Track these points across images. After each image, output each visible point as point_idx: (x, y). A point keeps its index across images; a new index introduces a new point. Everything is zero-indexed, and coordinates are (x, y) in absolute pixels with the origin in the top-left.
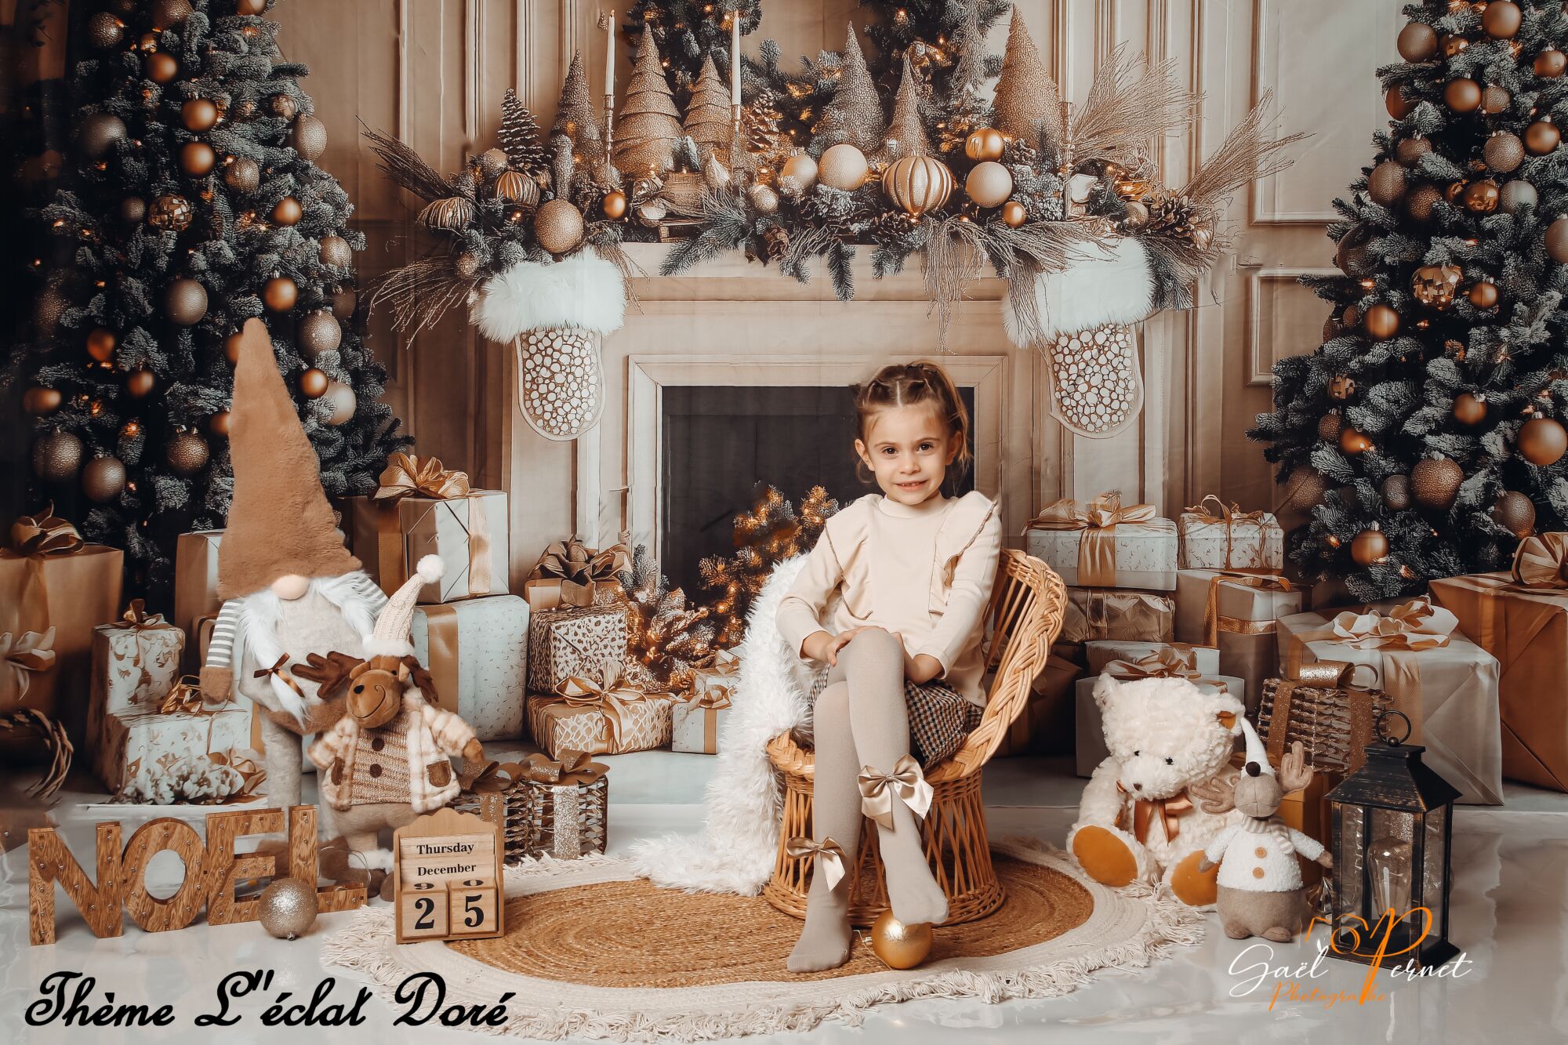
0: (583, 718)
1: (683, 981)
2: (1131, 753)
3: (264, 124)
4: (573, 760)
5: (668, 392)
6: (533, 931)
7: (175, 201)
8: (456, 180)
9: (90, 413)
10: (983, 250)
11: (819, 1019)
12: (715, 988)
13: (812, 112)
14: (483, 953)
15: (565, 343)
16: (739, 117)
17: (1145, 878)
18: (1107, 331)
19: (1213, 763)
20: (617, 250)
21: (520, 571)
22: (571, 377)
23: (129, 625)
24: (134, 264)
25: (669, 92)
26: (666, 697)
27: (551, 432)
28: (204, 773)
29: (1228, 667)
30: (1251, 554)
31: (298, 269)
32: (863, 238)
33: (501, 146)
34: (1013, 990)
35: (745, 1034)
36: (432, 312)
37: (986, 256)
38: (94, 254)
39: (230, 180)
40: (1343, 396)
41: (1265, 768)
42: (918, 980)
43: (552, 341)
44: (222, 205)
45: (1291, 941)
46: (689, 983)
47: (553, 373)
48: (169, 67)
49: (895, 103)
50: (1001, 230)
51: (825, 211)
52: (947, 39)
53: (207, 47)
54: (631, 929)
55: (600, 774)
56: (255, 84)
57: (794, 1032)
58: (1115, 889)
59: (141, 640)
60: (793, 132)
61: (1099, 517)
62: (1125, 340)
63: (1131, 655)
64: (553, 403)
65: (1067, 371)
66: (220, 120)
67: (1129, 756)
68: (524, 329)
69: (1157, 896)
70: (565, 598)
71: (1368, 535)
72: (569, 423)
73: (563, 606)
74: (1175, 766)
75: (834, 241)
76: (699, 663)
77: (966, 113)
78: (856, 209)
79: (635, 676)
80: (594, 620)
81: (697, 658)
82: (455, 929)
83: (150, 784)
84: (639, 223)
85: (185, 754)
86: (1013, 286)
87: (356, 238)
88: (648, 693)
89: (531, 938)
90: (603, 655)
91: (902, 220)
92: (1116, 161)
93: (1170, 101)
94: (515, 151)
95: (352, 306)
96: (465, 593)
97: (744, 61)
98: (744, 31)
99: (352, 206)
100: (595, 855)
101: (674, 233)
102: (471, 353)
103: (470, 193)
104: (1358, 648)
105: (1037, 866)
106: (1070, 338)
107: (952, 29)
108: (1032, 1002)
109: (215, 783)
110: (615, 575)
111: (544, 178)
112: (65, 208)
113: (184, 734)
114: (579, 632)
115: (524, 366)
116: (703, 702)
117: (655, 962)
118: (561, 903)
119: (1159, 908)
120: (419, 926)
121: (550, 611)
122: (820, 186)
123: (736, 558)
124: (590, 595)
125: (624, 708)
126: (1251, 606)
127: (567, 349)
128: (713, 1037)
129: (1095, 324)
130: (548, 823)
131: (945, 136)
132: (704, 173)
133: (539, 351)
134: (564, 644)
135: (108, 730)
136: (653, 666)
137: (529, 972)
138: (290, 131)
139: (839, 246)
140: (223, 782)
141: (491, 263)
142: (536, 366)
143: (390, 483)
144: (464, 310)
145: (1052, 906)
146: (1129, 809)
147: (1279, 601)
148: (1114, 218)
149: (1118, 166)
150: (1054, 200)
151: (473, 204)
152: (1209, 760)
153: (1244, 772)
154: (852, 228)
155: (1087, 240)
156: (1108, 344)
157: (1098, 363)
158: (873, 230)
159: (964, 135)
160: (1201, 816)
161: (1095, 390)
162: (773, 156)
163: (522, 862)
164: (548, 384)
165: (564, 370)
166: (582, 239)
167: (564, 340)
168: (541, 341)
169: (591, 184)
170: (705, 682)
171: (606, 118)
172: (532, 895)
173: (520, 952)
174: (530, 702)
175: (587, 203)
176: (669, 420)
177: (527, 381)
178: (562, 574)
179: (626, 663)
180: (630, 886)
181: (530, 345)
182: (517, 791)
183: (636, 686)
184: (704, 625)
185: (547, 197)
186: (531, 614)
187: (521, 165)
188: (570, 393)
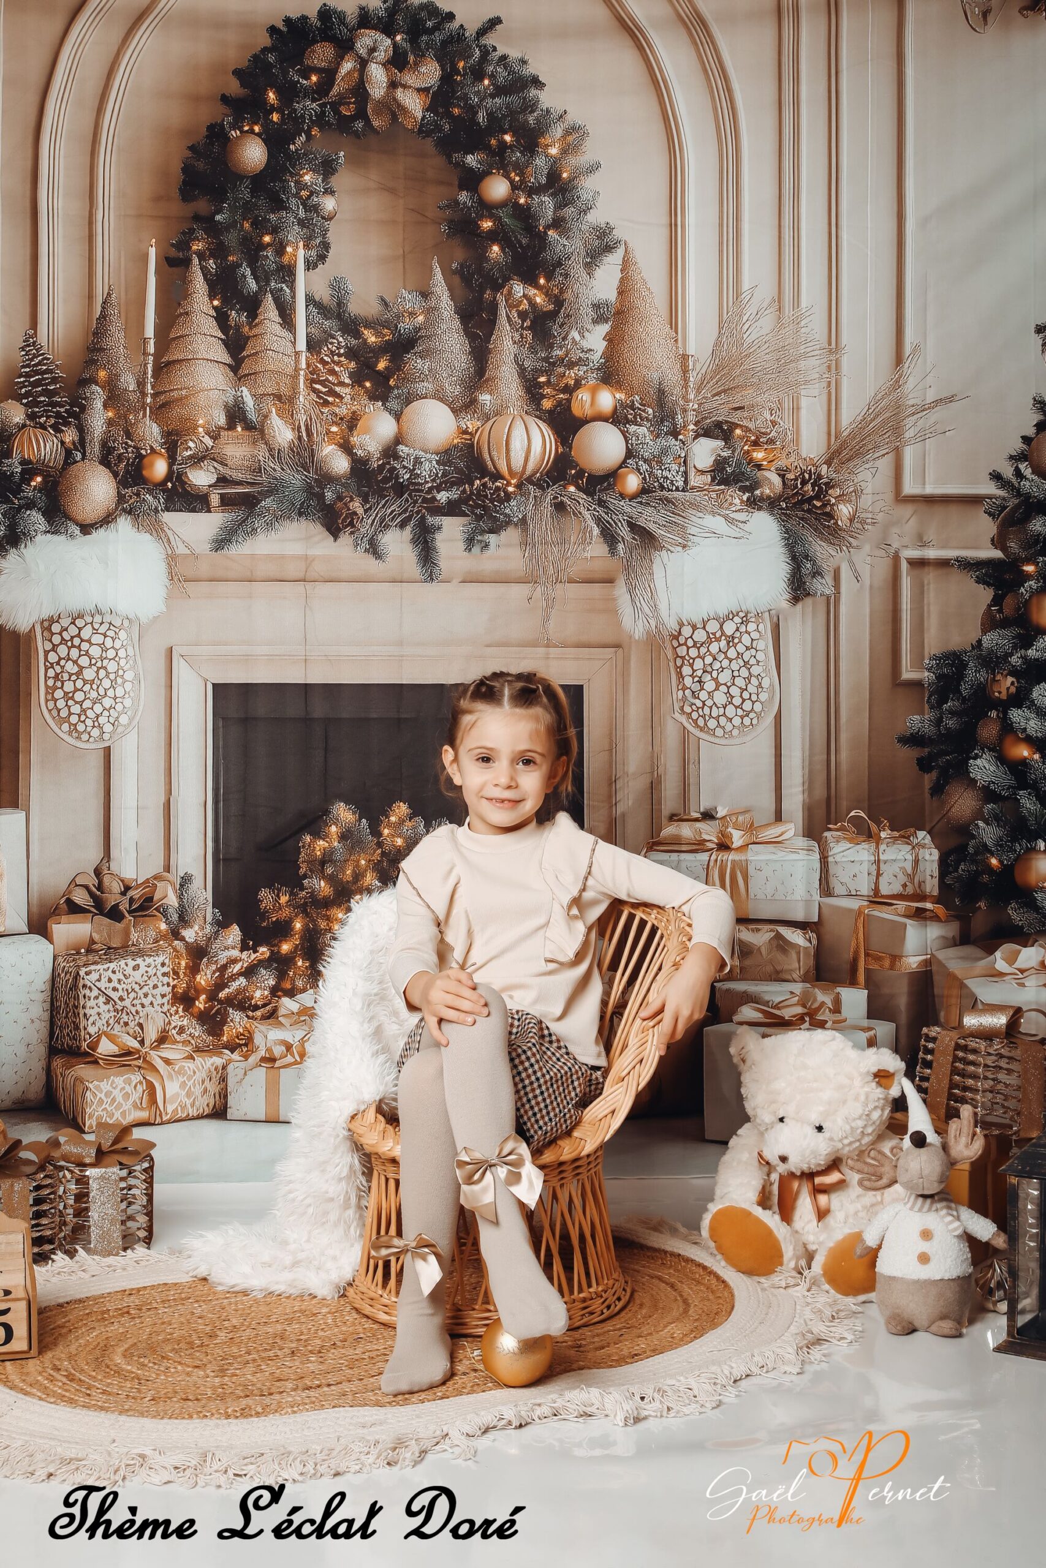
0: (119, 1081)
1: (259, 1409)
2: (775, 1119)
4: (111, 1135)
5: (220, 690)
6: (73, 1349)
10: (592, 524)
11: (423, 1452)
12: (300, 1418)
13: (390, 361)
14: (15, 1378)
15: (96, 631)
16: (304, 366)
17: (792, 1264)
18: (737, 620)
19: (870, 1130)
20: (158, 522)
21: (41, 905)
25: (219, 334)
26: (219, 1055)
27: (79, 738)
29: (876, 1010)
30: (903, 879)
32: (452, 509)
33: (18, 398)
34: (649, 1409)
35: (337, 1474)
37: (596, 531)
40: (1004, 696)
41: (932, 1137)
42: (538, 1401)
43: (80, 629)
45: (960, 1335)
46: (265, 1411)
47: (81, 668)
49: (489, 352)
50: (612, 501)
51: (407, 476)
52: (548, 279)
54: (191, 1344)
55: (145, 1152)
57: (395, 1469)
58: (756, 1278)
60: (368, 384)
61: (730, 836)
62: (757, 630)
63: (767, 998)
64: (81, 703)
65: (691, 665)
67: (773, 1123)
68: (45, 615)
69: (807, 1286)
70: (96, 937)
71: (1034, 856)
72: (100, 727)
73: (95, 947)
74: (826, 1134)
75: (418, 513)
76: (258, 1013)
77: (571, 365)
78: (444, 475)
79: (182, 1030)
80: (131, 963)
81: (256, 1008)
84: (184, 489)
86: (628, 568)
88: (198, 1050)
89: (70, 1358)
90: (143, 1006)
91: (498, 489)
92: (745, 423)
93: (805, 356)
94: (36, 404)
97: (310, 300)
98: (310, 266)
100: (140, 1250)
101: (227, 502)
104: (1023, 985)
105: (666, 1252)
106: (694, 628)
107: (554, 267)
108: (671, 1421)
110: (157, 909)
111: (70, 436)
114: (114, 977)
115: (46, 659)
116: (264, 1059)
117: (222, 1386)
118: (103, 1313)
119: (809, 1300)
121: (79, 953)
122: (401, 447)
123: (302, 888)
124: (127, 934)
125: (169, 1069)
126: (903, 939)
127: (97, 639)
128: (300, 1478)
129: (722, 612)
130: (81, 1212)
131: (547, 391)
132: (262, 431)
133: (64, 641)
134: (95, 992)
136: (203, 1018)
137: (71, 1402)
139: (423, 518)
142: (60, 659)
145: (685, 1302)
146: (771, 1184)
147: (934, 932)
148: (744, 489)
149: (747, 430)
150: (675, 467)
152: (865, 1127)
153: (907, 1142)
154: (439, 497)
155: (714, 514)
156: (738, 634)
157: (726, 657)
158: (463, 500)
159: (569, 390)
160: (855, 1190)
161: (723, 689)
162: (345, 412)
163: (53, 1261)
164: (74, 681)
165: (95, 665)
166: (116, 508)
167: (94, 629)
168: (66, 630)
169: (126, 443)
170: (266, 1037)
171: (146, 365)
172: (67, 1303)
173: (59, 1377)
174: (55, 1064)
175: (122, 465)
176: (221, 724)
177: (49, 678)
178: (93, 909)
179: (171, 1015)
180: (186, 1290)
181: (53, 634)
182: (46, 1177)
183: (183, 1042)
184: (265, 969)
185: (74, 459)
186: (55, 958)
187: (43, 420)
188: (102, 692)
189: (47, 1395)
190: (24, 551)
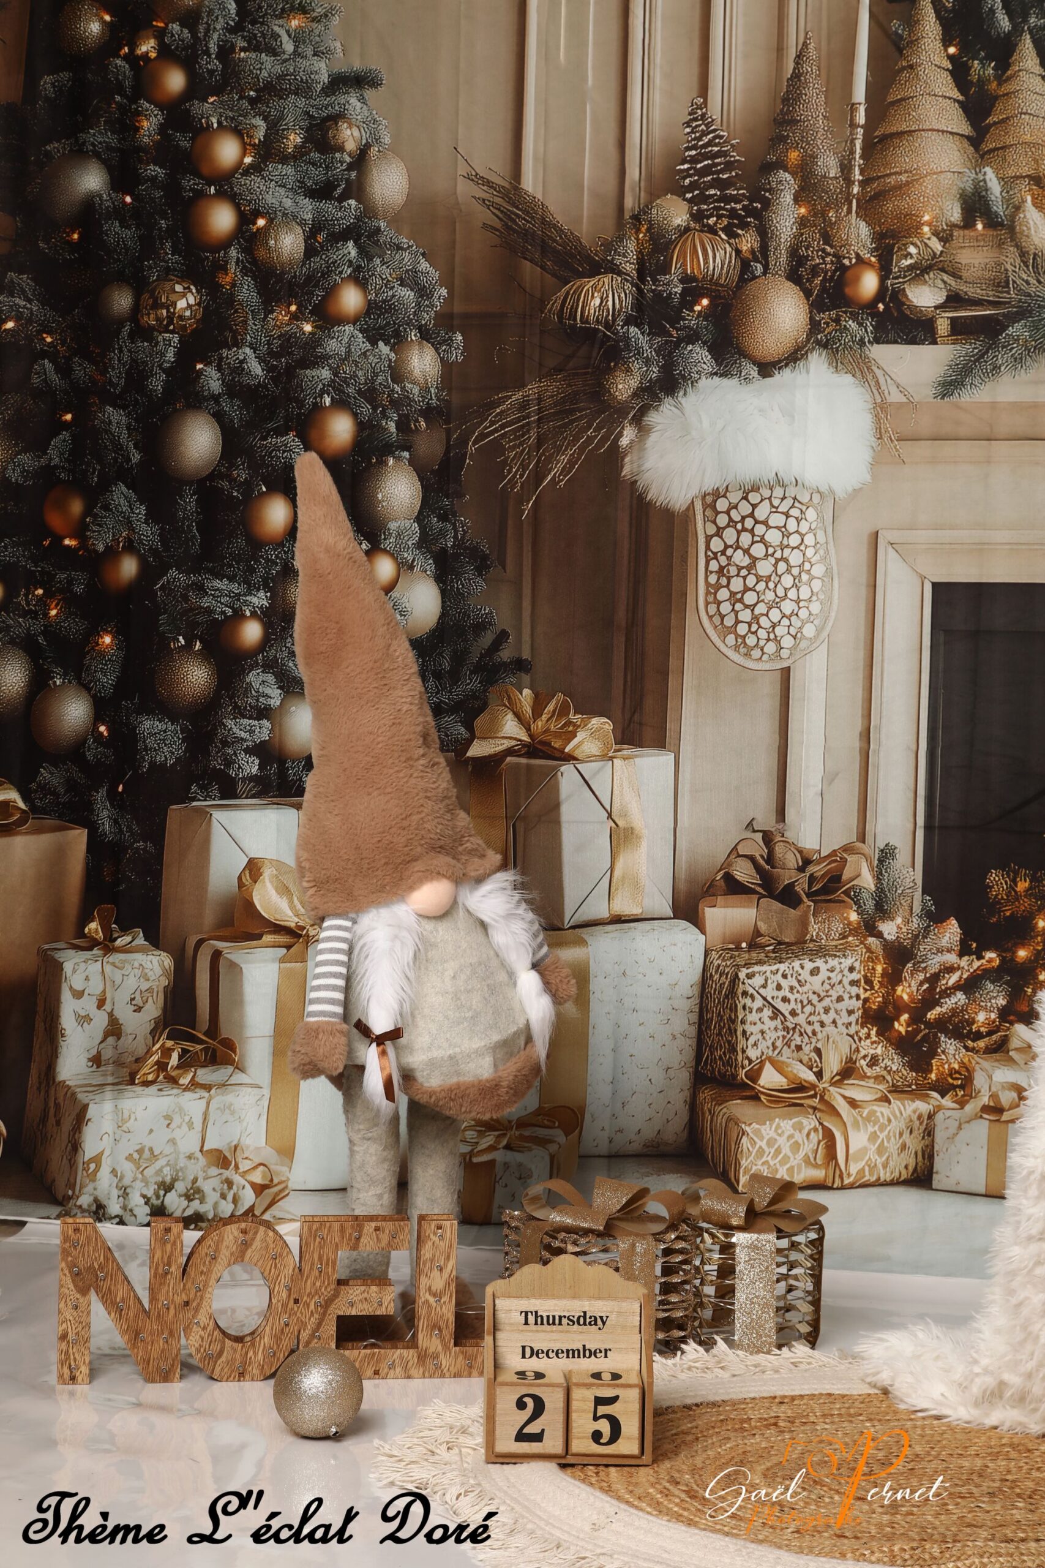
0: (787, 1125)
3: (314, 164)
4: (769, 1192)
5: (942, 591)
6: (699, 1461)
7: (178, 288)
8: (608, 246)
9: (46, 615)
14: (620, 1487)
15: (775, 509)
20: (864, 358)
21: (691, 881)
22: (782, 567)
23: (92, 944)
24: (116, 385)
25: (956, 94)
26: (925, 1098)
27: (747, 655)
28: (195, 1180)
31: (359, 392)
33: (680, 192)
36: (564, 459)
38: (57, 371)
39: (261, 253)
43: (754, 506)
44: (247, 292)
47: (754, 560)
48: (175, 81)
53: (233, 47)
55: (812, 1220)
56: (301, 102)
59: (108, 969)
64: (752, 608)
66: (248, 160)
68: (709, 485)
70: (763, 927)
72: (777, 640)
73: (760, 940)
76: (981, 1044)
79: (874, 1061)
80: (809, 966)
81: (978, 1036)
82: (576, 1446)
83: (115, 1193)
84: (901, 312)
85: (168, 1150)
87: (449, 342)
88: (896, 1090)
89: (694, 1471)
90: (822, 1025)
94: (703, 199)
95: (440, 450)
96: (604, 913)
99: (444, 292)
100: (801, 1349)
101: (959, 329)
102: (623, 527)
103: (629, 268)
109: (212, 1197)
110: (847, 893)
111: (748, 242)
112: (17, 300)
113: (169, 1118)
114: (785, 984)
115: (708, 547)
116: (986, 1109)
118: (742, 1421)
120: (521, 1437)
121: (738, 948)
124: (804, 925)
125: (854, 1112)
127: (777, 520)
130: (726, 1292)
132: (1011, 229)
133: (731, 523)
134: (759, 1002)
135: (57, 1105)
136: (902, 1045)
137: (690, 1523)
138: (354, 174)
140: (223, 1196)
141: (659, 379)
142: (727, 547)
143: (490, 734)
144: (615, 456)
151: (633, 285)
163: (683, 1352)
164: (745, 578)
165: (772, 555)
166: (808, 340)
167: (772, 506)
168: (736, 507)
169: (823, 251)
170: (990, 1077)
171: (853, 141)
172: (697, 1405)
173: (677, 1492)
174: (702, 1096)
175: (818, 281)
176: (942, 639)
177: (711, 572)
178: (759, 889)
179: (860, 1039)
180: (857, 1404)
181: (717, 513)
182: (677, 1238)
183: (876, 1078)
184: (992, 982)
185: (752, 273)
186: (707, 953)
187: (712, 221)
188: (780, 592)
189: (659, 1509)
190: (683, 401)
